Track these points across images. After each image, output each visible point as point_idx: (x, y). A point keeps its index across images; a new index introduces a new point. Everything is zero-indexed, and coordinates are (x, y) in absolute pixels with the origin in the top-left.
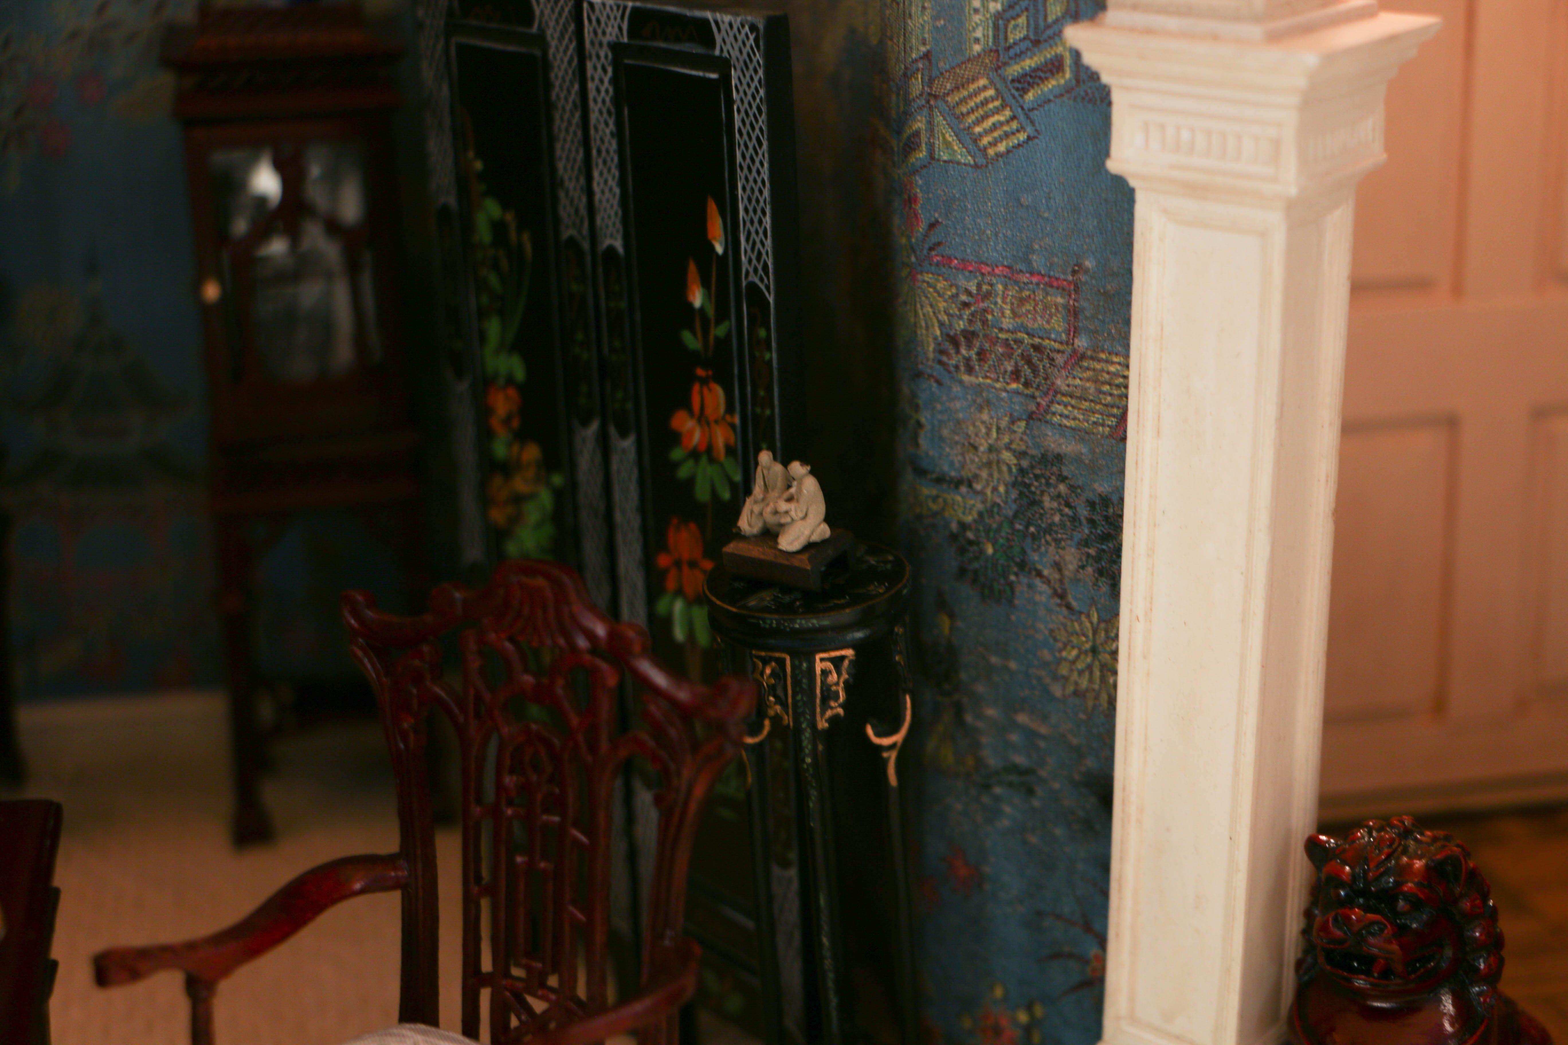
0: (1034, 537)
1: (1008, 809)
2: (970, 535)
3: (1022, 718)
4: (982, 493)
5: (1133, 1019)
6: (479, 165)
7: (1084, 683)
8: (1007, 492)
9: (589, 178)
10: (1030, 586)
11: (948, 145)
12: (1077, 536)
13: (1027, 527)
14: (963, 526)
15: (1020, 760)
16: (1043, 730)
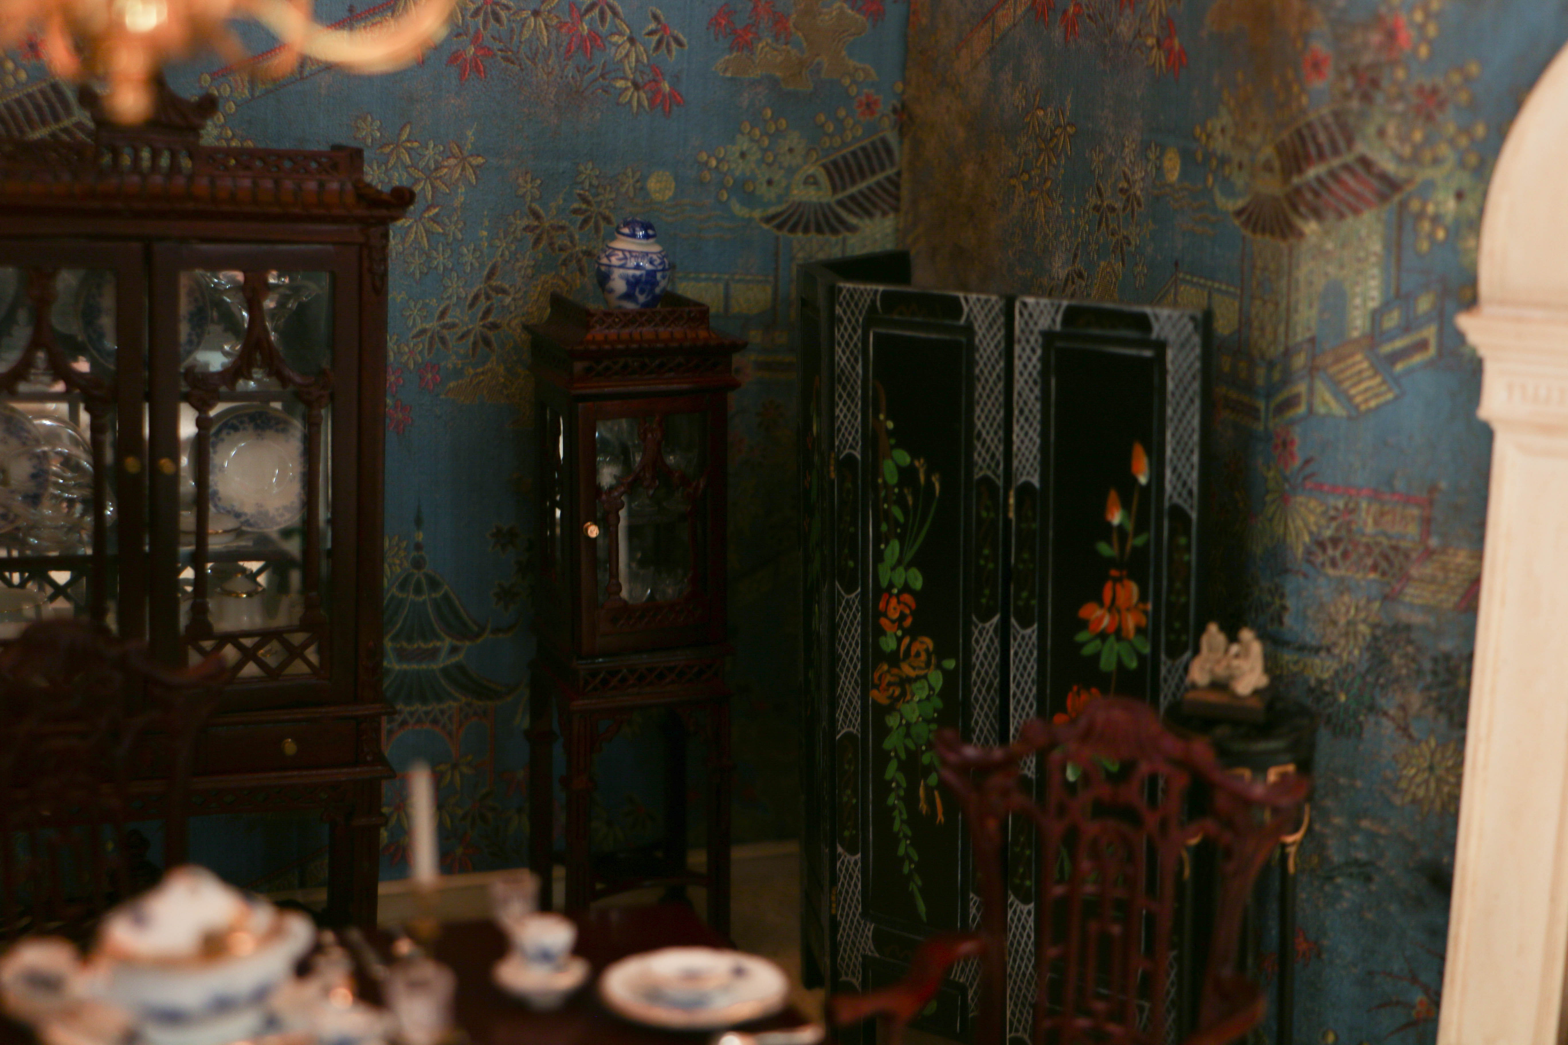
0: (1382, 687)
1: (1348, 895)
2: (1327, 688)
4: (1340, 656)
6: (890, 425)
7: (1421, 793)
8: (1361, 655)
9: (1009, 431)
10: (1377, 724)
11: (1325, 403)
12: (1421, 684)
13: (1377, 679)
14: (1320, 682)
15: (1362, 856)
16: (1383, 831)
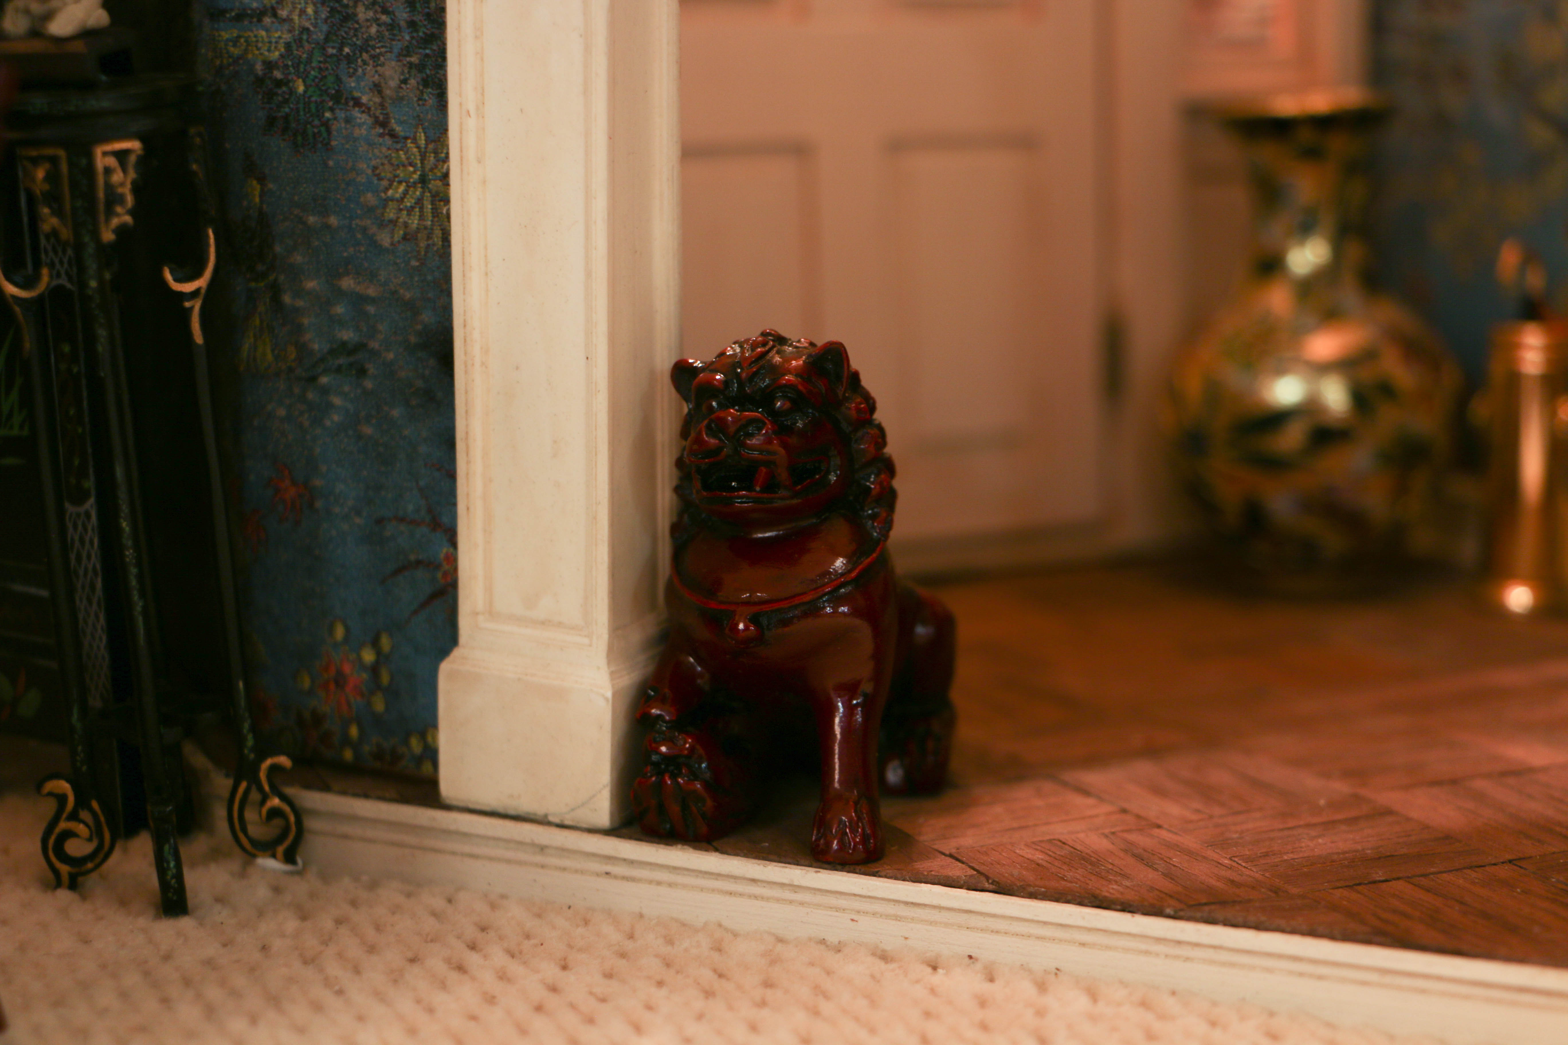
0: (349, 59)
1: (337, 401)
2: (278, 74)
3: (347, 283)
4: (289, 20)
5: (492, 613)
7: (414, 222)
8: (316, 12)
10: (348, 121)
12: (397, 46)
13: (341, 49)
14: (269, 65)
15: (347, 335)
16: (371, 292)
